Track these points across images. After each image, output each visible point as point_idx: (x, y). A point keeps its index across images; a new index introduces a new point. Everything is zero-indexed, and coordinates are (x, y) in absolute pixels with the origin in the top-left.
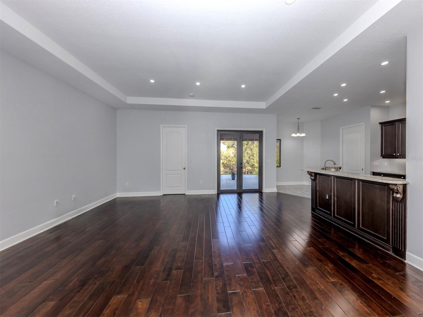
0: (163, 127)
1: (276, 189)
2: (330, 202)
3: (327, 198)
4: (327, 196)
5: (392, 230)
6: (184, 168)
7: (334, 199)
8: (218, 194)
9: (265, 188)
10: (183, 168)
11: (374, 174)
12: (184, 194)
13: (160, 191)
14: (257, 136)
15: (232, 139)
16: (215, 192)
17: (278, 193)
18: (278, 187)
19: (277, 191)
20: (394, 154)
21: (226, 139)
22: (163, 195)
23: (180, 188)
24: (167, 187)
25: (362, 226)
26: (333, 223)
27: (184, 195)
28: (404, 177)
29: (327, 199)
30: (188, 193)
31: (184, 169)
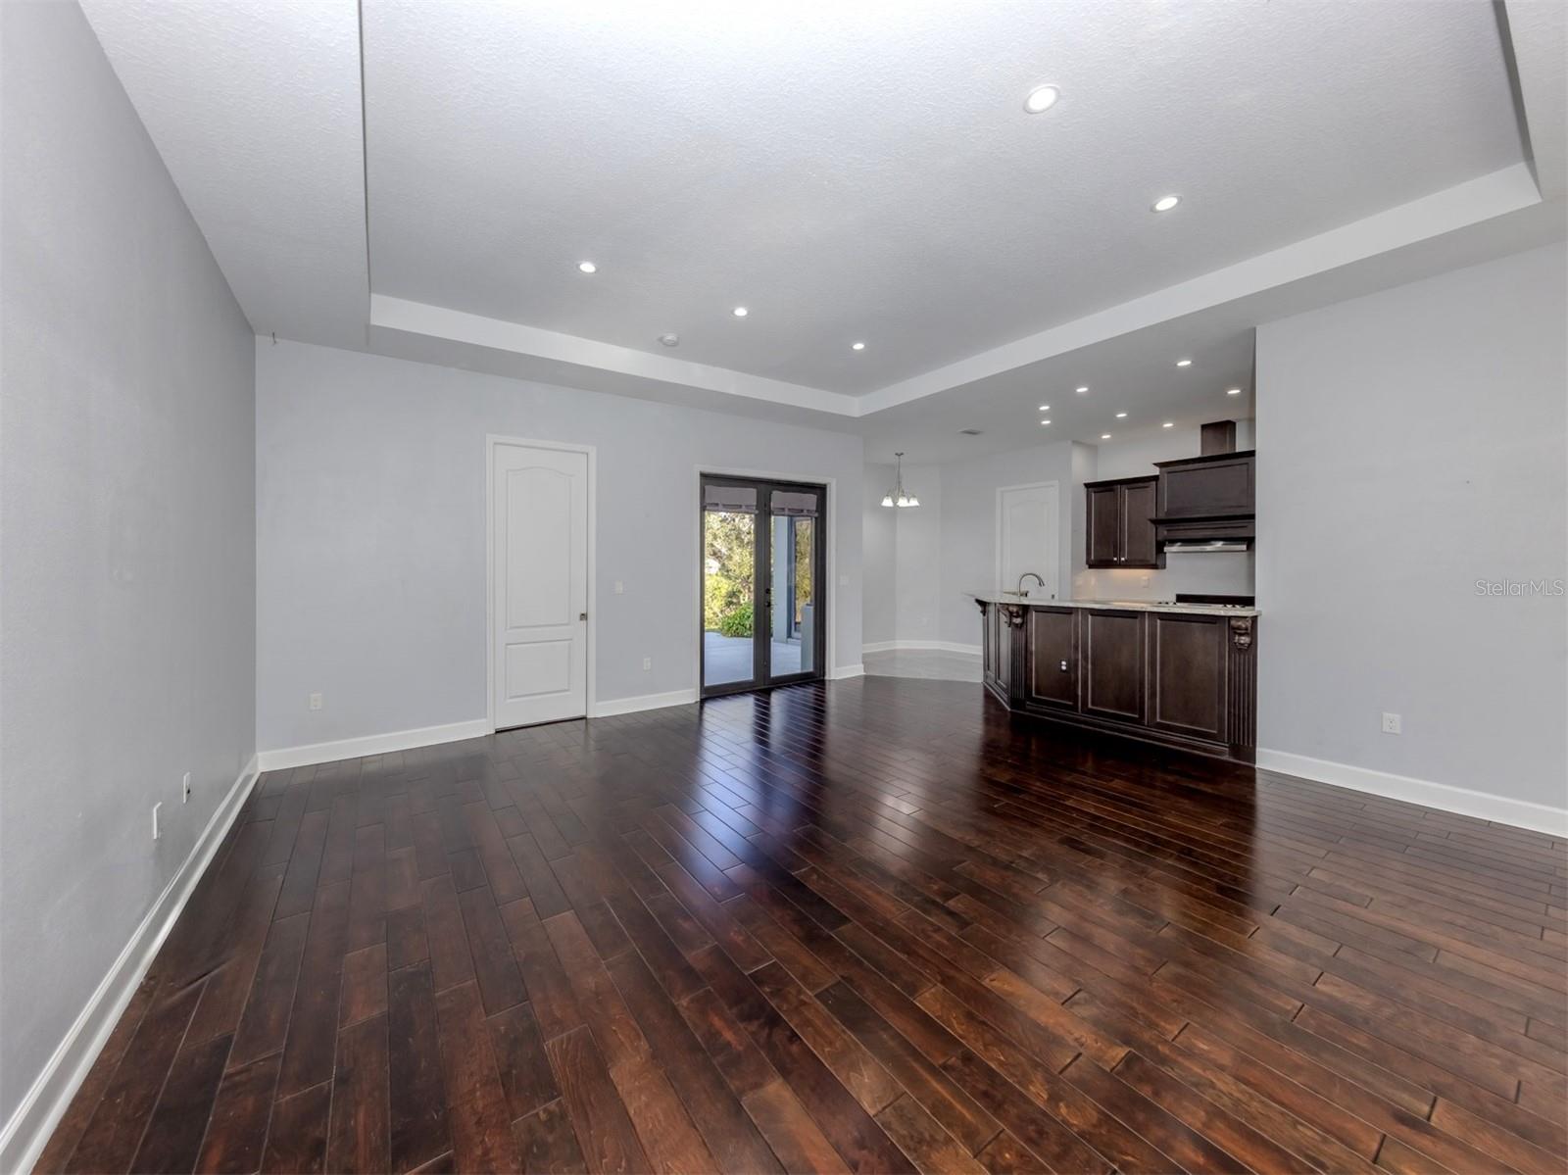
0: (495, 444)
1: (862, 666)
2: (1073, 675)
3: (1064, 668)
4: (1064, 663)
5: (1229, 712)
6: (584, 616)
7: (1085, 668)
8: (703, 701)
9: (837, 666)
10: (578, 618)
11: (1181, 598)
12: (583, 718)
13: (486, 717)
14: (810, 500)
15: (741, 506)
16: (691, 696)
17: (866, 678)
18: (867, 659)
19: (865, 671)
20: (1115, 559)
21: (724, 505)
22: (498, 732)
23: (568, 693)
24: (511, 698)
25: (1161, 718)
26: (1083, 726)
27: (584, 721)
28: (1249, 601)
29: (1062, 671)
30: (600, 710)
31: (581, 619)
